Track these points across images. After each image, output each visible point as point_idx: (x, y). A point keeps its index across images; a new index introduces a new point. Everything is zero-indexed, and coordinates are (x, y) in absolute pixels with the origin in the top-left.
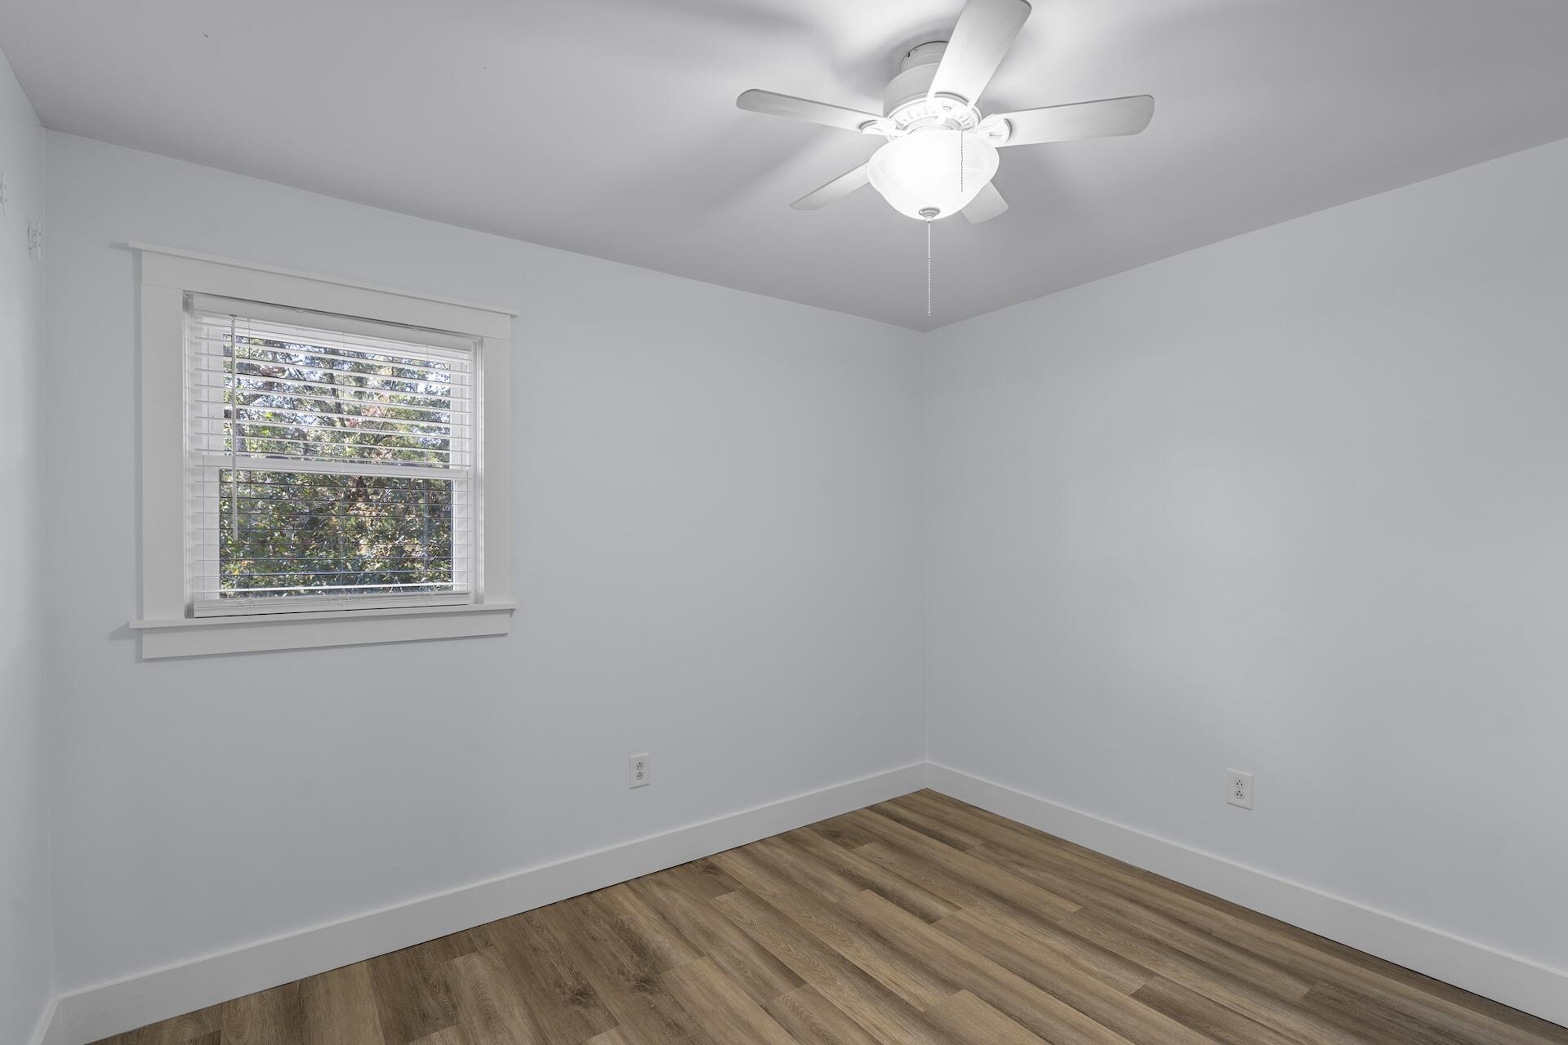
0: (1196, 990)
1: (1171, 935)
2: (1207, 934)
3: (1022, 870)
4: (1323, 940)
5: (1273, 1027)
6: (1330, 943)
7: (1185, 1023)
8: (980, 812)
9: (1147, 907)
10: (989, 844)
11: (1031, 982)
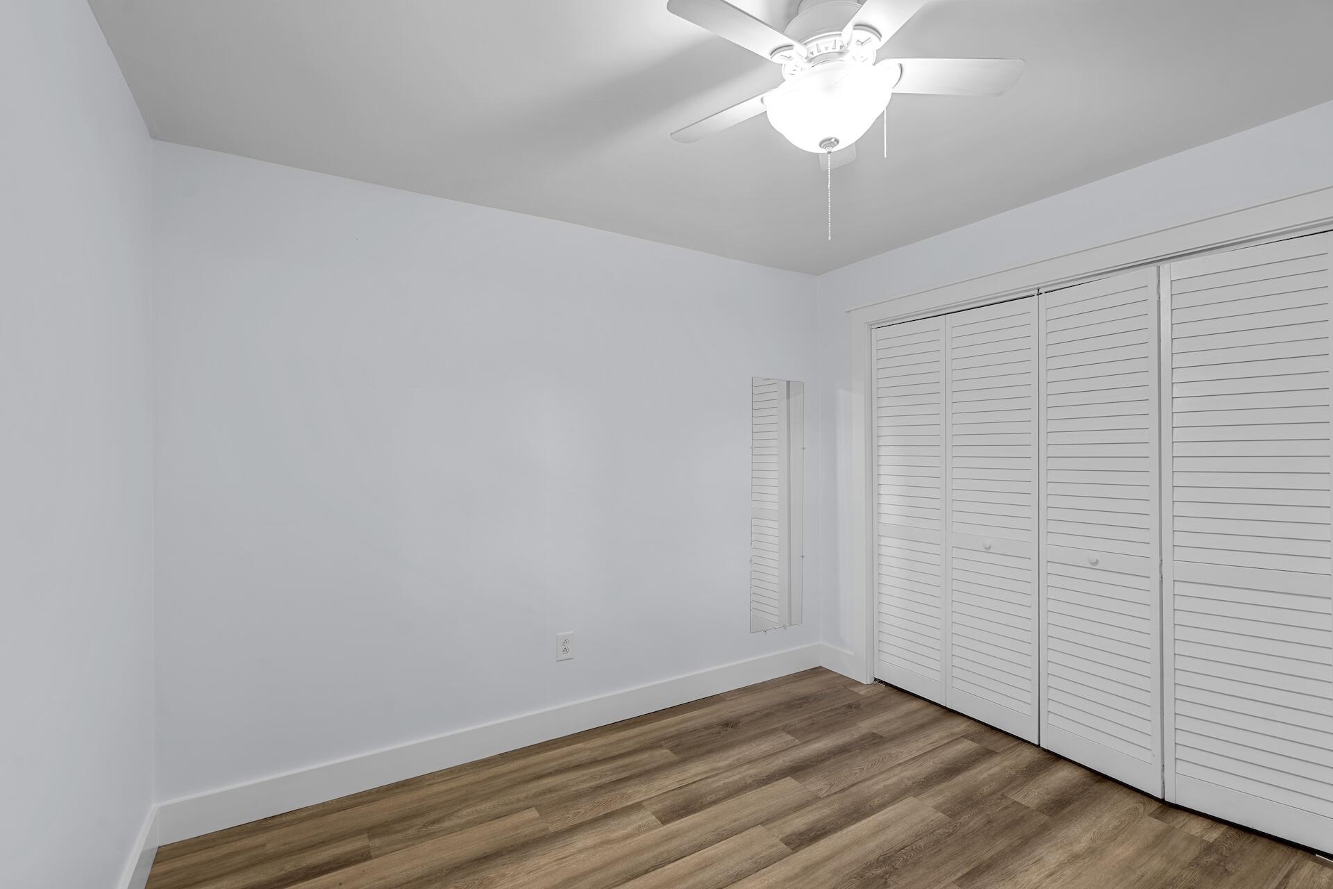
0: (661, 792)
1: (593, 777)
2: (595, 762)
3: (447, 824)
4: (620, 724)
5: (705, 776)
6: (623, 723)
7: (694, 811)
8: (284, 819)
9: (550, 774)
10: (373, 831)
11: (636, 877)
